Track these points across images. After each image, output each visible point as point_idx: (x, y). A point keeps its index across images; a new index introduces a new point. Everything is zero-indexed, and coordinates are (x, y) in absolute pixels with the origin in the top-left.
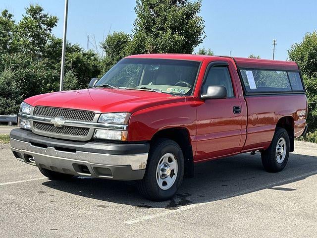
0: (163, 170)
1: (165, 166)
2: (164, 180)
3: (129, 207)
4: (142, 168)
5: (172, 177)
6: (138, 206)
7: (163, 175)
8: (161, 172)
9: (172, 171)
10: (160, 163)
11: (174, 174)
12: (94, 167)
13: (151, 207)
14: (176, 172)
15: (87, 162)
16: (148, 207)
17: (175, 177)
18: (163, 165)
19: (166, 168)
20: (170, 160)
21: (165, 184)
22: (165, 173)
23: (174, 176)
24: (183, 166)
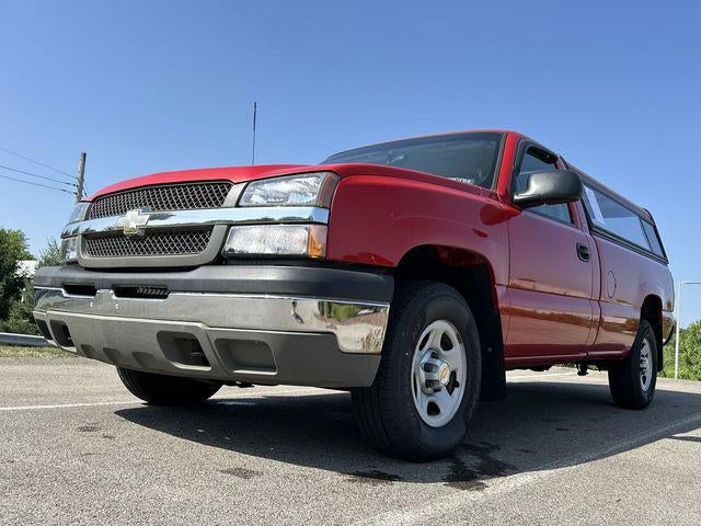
0: (428, 368)
1: (435, 356)
2: (430, 399)
3: (329, 478)
4: (372, 350)
5: (451, 394)
6: (358, 474)
7: (429, 383)
8: (422, 373)
9: (453, 374)
10: (421, 348)
11: (457, 385)
12: (218, 341)
13: (400, 479)
14: (461, 378)
15: (199, 325)
16: (391, 478)
17: (459, 393)
18: (429, 355)
19: (438, 362)
20: (446, 344)
21: (433, 409)
22: (436, 376)
23: (456, 389)
24: (479, 363)
